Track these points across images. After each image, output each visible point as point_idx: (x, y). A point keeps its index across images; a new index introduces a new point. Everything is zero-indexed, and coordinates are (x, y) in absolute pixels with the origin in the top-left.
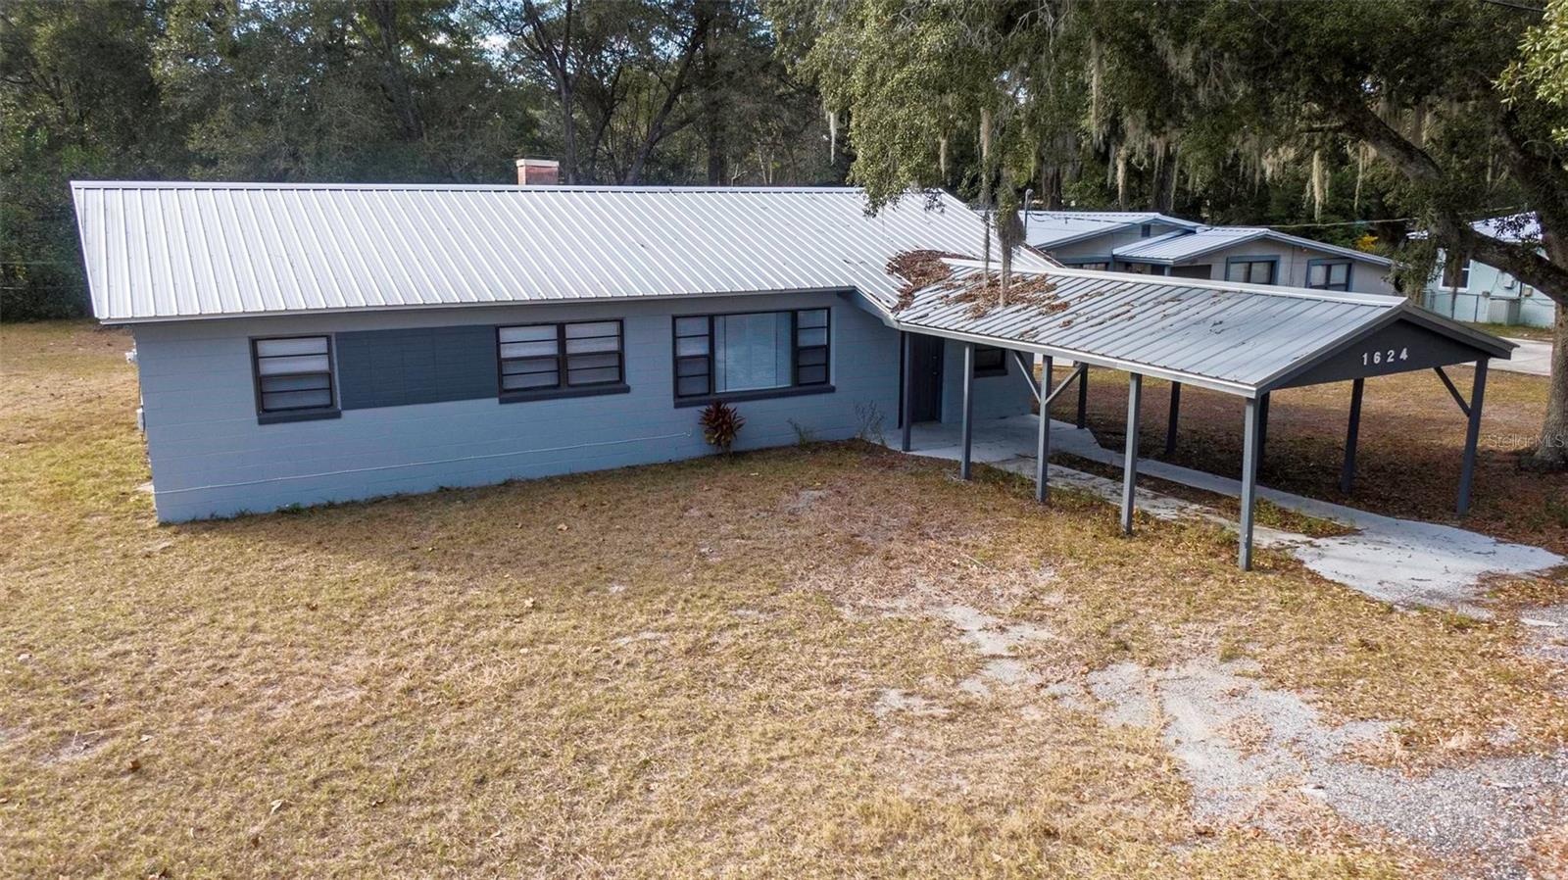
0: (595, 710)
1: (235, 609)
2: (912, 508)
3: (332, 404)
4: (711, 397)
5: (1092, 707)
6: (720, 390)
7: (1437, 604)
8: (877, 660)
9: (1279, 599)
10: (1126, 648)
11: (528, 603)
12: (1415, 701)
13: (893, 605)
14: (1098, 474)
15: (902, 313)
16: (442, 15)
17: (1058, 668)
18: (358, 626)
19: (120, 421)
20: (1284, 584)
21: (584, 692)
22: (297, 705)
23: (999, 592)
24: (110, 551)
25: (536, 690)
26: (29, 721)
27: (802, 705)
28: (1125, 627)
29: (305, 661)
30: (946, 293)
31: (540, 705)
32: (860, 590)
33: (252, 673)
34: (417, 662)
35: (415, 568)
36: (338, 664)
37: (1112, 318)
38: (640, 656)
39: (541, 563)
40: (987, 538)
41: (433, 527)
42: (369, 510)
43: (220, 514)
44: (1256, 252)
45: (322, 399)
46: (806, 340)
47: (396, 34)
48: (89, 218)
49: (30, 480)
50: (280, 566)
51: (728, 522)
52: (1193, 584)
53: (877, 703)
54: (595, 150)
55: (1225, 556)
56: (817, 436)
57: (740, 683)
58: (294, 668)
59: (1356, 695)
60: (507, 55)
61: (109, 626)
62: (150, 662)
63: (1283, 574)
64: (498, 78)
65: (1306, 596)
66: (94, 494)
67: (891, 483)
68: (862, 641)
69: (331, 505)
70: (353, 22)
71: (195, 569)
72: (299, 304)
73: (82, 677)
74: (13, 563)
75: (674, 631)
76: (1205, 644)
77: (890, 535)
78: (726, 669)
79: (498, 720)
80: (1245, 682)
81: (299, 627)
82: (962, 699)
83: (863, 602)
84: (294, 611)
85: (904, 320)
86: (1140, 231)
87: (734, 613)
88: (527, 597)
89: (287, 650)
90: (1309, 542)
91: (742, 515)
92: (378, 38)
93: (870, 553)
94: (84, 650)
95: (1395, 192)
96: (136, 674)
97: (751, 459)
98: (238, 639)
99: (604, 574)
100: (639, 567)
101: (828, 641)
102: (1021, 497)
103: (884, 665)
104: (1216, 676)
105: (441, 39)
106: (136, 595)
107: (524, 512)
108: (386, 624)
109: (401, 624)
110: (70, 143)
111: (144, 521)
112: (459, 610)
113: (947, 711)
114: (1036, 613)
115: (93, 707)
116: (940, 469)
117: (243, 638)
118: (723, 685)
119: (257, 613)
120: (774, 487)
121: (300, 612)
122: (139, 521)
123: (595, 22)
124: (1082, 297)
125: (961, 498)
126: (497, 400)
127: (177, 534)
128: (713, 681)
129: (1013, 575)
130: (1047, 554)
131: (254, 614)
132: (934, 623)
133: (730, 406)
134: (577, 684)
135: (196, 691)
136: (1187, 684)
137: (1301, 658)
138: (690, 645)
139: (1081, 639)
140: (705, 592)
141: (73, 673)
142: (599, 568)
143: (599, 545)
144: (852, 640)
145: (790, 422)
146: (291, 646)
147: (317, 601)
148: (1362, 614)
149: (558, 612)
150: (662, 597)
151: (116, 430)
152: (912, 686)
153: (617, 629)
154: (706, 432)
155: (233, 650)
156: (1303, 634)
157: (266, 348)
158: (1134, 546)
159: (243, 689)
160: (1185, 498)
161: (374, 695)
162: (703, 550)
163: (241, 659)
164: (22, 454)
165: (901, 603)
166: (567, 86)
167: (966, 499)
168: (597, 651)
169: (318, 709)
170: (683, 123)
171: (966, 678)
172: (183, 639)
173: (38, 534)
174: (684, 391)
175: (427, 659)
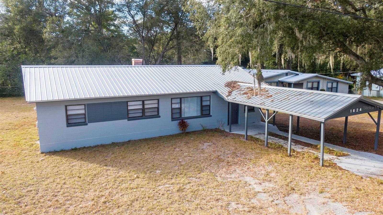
0: (154, 208)
1: (60, 178)
2: (233, 148)
3: (85, 122)
4: (180, 118)
5: (287, 208)
6: (183, 116)
7: (374, 176)
8: (228, 193)
9: (332, 175)
10: (294, 189)
11: (135, 176)
12: (373, 206)
13: (231, 177)
14: (280, 138)
15: (229, 97)
16: (113, 22)
17: (276, 195)
18: (91, 183)
19: (32, 124)
20: (333, 170)
21: (151, 203)
22: (75, 206)
23: (258, 173)
24: (28, 161)
25: (138, 202)
26: (4, 211)
27: (209, 207)
28: (292, 183)
29: (77, 193)
30: (240, 92)
31: (139, 207)
32: (221, 172)
33: (64, 197)
34: (107, 194)
35: (106, 166)
36: (86, 194)
37: (284, 100)
38: (165, 192)
39: (139, 164)
40: (253, 157)
41: (110, 154)
42: (94, 149)
43: (56, 150)
44: (314, 80)
45: (83, 120)
46: (204, 104)
47: (102, 27)
48: (26, 75)
49: (9, 140)
50: (71, 165)
51: (186, 152)
52: (309, 171)
53: (229, 206)
54: (150, 54)
55: (316, 162)
56: (207, 128)
57: (192, 200)
58: (75, 195)
59: (357, 204)
60: (128, 31)
61: (27, 183)
62: (37, 193)
63: (332, 168)
64: (126, 37)
65: (339, 174)
66: (25, 144)
67: (227, 141)
68: (223, 187)
69: (84, 147)
70: (91, 24)
71: (50, 166)
72: (78, 97)
73: (19, 198)
74: (3, 164)
75: (174, 184)
76: (314, 188)
77: (228, 156)
78: (188, 196)
79: (128, 211)
80: (326, 200)
81: (76, 183)
82: (252, 205)
83: (223, 176)
84: (75, 178)
85: (230, 99)
86: (285, 75)
87: (189, 179)
88: (135, 174)
89: (73, 190)
90: (337, 158)
91: (189, 150)
92: (97, 28)
93: (223, 161)
94: (20, 190)
95: (350, 65)
96: (33, 197)
97: (191, 134)
98: (60, 187)
99: (155, 167)
100: (164, 165)
101: (215, 187)
102: (261, 145)
103: (230, 195)
104: (319, 198)
105: (113, 28)
106: (34, 174)
107: (134, 149)
108: (99, 182)
109: (103, 182)
110: (22, 54)
111: (37, 152)
112: (118, 178)
113: (248, 209)
114: (269, 179)
115: (22, 207)
116: (239, 137)
117: (61, 186)
118: (188, 201)
119: (65, 179)
120: (197, 142)
121: (76, 179)
122: (36, 152)
123: (150, 24)
124: (275, 94)
125: (246, 145)
126: (127, 120)
127: (45, 156)
128: (185, 199)
129: (261, 168)
130: (269, 162)
131: (64, 179)
132: (242, 182)
133: (186, 121)
134: (149, 200)
135: (49, 202)
136: (311, 200)
137: (340, 192)
138: (178, 189)
139: (282, 187)
140: (181, 173)
141: (17, 196)
142: (153, 166)
143: (153, 159)
144: (221, 187)
145: (200, 124)
146: (74, 189)
147: (81, 175)
148: (355, 179)
149: (143, 178)
150: (170, 174)
151: (31, 126)
152: (238, 201)
153: (159, 184)
154: (179, 127)
155: (59, 190)
156: (340, 185)
157: (69, 108)
158: (292, 159)
159: (61, 202)
160: (303, 145)
161: (96, 204)
162: (180, 160)
163: (61, 193)
164: (7, 133)
165: (233, 176)
166: (143, 39)
167: (247, 146)
168: (154, 190)
169: (81, 208)
170: (171, 48)
171: (252, 199)
172: (46, 187)
173: (10, 156)
174: (173, 117)
175: (109, 193)
